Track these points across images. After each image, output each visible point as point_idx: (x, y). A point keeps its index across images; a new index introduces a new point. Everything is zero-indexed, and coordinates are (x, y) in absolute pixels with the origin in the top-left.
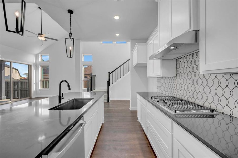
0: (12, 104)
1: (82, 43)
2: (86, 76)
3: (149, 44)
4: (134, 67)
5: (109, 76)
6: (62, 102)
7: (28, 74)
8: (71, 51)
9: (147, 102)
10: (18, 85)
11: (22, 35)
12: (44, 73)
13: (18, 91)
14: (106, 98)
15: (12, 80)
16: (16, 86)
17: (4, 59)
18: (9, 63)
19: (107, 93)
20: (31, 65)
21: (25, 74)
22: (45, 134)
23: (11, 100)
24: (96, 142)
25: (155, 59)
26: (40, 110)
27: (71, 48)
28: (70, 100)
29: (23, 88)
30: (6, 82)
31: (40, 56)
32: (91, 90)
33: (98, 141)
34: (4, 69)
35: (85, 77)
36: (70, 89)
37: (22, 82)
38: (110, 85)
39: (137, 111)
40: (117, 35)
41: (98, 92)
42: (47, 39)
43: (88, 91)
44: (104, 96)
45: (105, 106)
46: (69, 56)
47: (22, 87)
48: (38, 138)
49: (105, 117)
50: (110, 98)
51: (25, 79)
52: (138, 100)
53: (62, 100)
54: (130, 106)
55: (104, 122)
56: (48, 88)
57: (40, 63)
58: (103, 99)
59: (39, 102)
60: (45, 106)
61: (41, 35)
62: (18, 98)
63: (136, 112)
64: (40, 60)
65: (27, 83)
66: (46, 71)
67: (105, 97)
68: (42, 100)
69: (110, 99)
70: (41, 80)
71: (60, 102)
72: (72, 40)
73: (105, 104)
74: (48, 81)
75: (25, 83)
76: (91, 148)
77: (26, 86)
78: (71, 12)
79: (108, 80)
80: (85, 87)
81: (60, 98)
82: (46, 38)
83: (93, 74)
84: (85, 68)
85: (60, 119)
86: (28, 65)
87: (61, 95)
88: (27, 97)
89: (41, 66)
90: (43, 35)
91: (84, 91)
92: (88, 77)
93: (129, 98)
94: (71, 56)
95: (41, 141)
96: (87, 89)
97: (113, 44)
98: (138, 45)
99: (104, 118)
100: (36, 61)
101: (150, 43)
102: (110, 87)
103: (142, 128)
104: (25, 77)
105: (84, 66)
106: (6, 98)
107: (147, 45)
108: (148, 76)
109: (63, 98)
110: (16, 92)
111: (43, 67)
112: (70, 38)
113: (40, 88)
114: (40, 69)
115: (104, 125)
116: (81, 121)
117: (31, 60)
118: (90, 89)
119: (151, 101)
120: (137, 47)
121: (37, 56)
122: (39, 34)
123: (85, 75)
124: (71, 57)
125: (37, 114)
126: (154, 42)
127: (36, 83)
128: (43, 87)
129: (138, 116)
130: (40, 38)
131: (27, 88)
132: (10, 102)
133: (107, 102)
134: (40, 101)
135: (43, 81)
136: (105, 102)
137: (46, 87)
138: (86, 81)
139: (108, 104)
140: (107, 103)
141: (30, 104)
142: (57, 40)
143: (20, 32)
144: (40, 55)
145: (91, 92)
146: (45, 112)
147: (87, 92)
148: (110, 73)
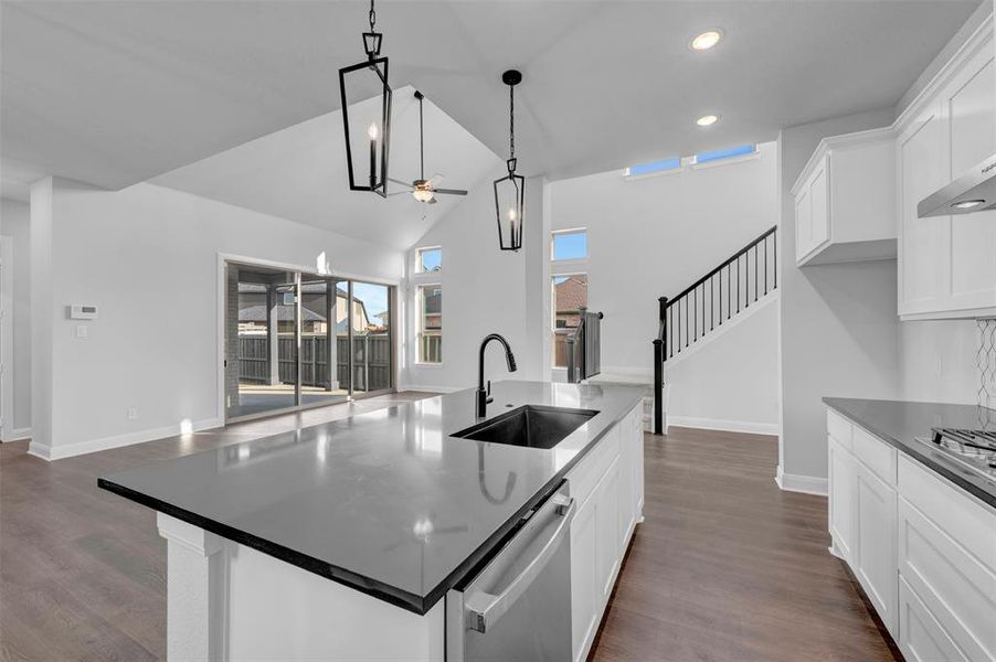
0: (352, 405)
1: (549, 189)
2: (562, 318)
3: (910, 131)
4: (804, 266)
5: (663, 316)
6: (487, 414)
7: (387, 316)
8: (512, 223)
9: (904, 459)
10: (363, 348)
11: (384, 194)
12: (428, 311)
13: (364, 367)
14: (648, 416)
15: (353, 334)
16: (361, 352)
17: (336, 274)
18: (346, 283)
19: (653, 392)
20: (394, 287)
21: (380, 315)
22: (433, 518)
23: (350, 393)
24: (613, 596)
25: (969, 211)
26: (417, 431)
27: (512, 215)
28: (511, 409)
29: (376, 358)
30: (340, 340)
31: (417, 254)
32: (584, 376)
33: (617, 595)
34: (335, 302)
35: (560, 324)
36: (513, 367)
37: (373, 341)
38: (665, 359)
39: (827, 498)
40: (707, 121)
41: (612, 386)
42: (438, 196)
43: (571, 379)
44: (641, 404)
45: (645, 450)
46: (507, 244)
47: (373, 357)
48: (411, 526)
49: (646, 498)
50: (667, 417)
51: (379, 331)
52: (830, 438)
53: (487, 406)
54: (780, 470)
55: (643, 518)
56: (440, 360)
57: (419, 278)
58: (637, 419)
59: (414, 405)
60: (429, 423)
61: (419, 184)
62: (364, 390)
63: (821, 504)
64: (417, 270)
65: (387, 344)
66: (433, 304)
67: (645, 412)
68: (424, 401)
69: (668, 422)
70: (420, 335)
71: (482, 412)
72: (519, 181)
73: (645, 440)
74: (440, 338)
75: (381, 343)
76: (595, 618)
77: (383, 355)
78: (512, 78)
79: (656, 336)
80: (558, 363)
81: (483, 401)
82: (435, 191)
83: (588, 311)
84: (557, 286)
85: (482, 477)
86: (386, 288)
87: (486, 389)
88: (384, 387)
89: (420, 287)
90: (426, 184)
91: (556, 378)
92: (570, 321)
93: (772, 427)
94: (513, 242)
95: (422, 535)
96: (566, 369)
97: (682, 170)
98: (832, 146)
99: (641, 502)
100: (407, 272)
101: (922, 118)
102: (667, 365)
103: (864, 597)
104: (380, 323)
105: (554, 277)
106: (341, 388)
107: (896, 135)
108: (902, 311)
109: (491, 401)
110: (360, 369)
111: (427, 291)
112: (512, 177)
113: (417, 362)
114: (419, 297)
115: (642, 533)
116: (558, 499)
117: (395, 269)
118: (578, 369)
119: (939, 457)
120: (823, 161)
121: (409, 257)
122: (416, 183)
123: (558, 314)
124: (513, 248)
125: (409, 445)
126: (957, 111)
127: (407, 345)
128: (426, 359)
129: (833, 529)
130: (419, 195)
131: (387, 358)
132: (349, 397)
133: (653, 431)
134: (417, 403)
135: (425, 338)
136: (645, 433)
137: (432, 359)
138: (561, 338)
139: (659, 445)
140: (654, 438)
141: (393, 412)
142: (465, 193)
143: (380, 185)
144: (417, 250)
145: (583, 382)
146: (431, 442)
147: (569, 381)
148: (665, 304)
